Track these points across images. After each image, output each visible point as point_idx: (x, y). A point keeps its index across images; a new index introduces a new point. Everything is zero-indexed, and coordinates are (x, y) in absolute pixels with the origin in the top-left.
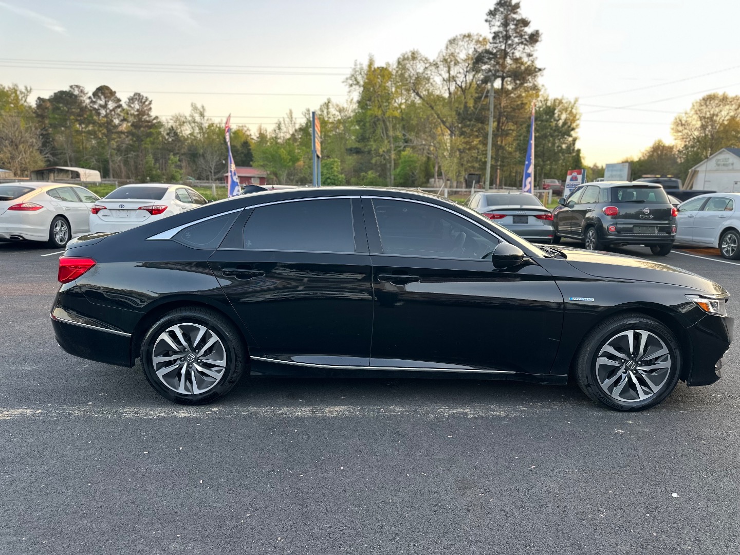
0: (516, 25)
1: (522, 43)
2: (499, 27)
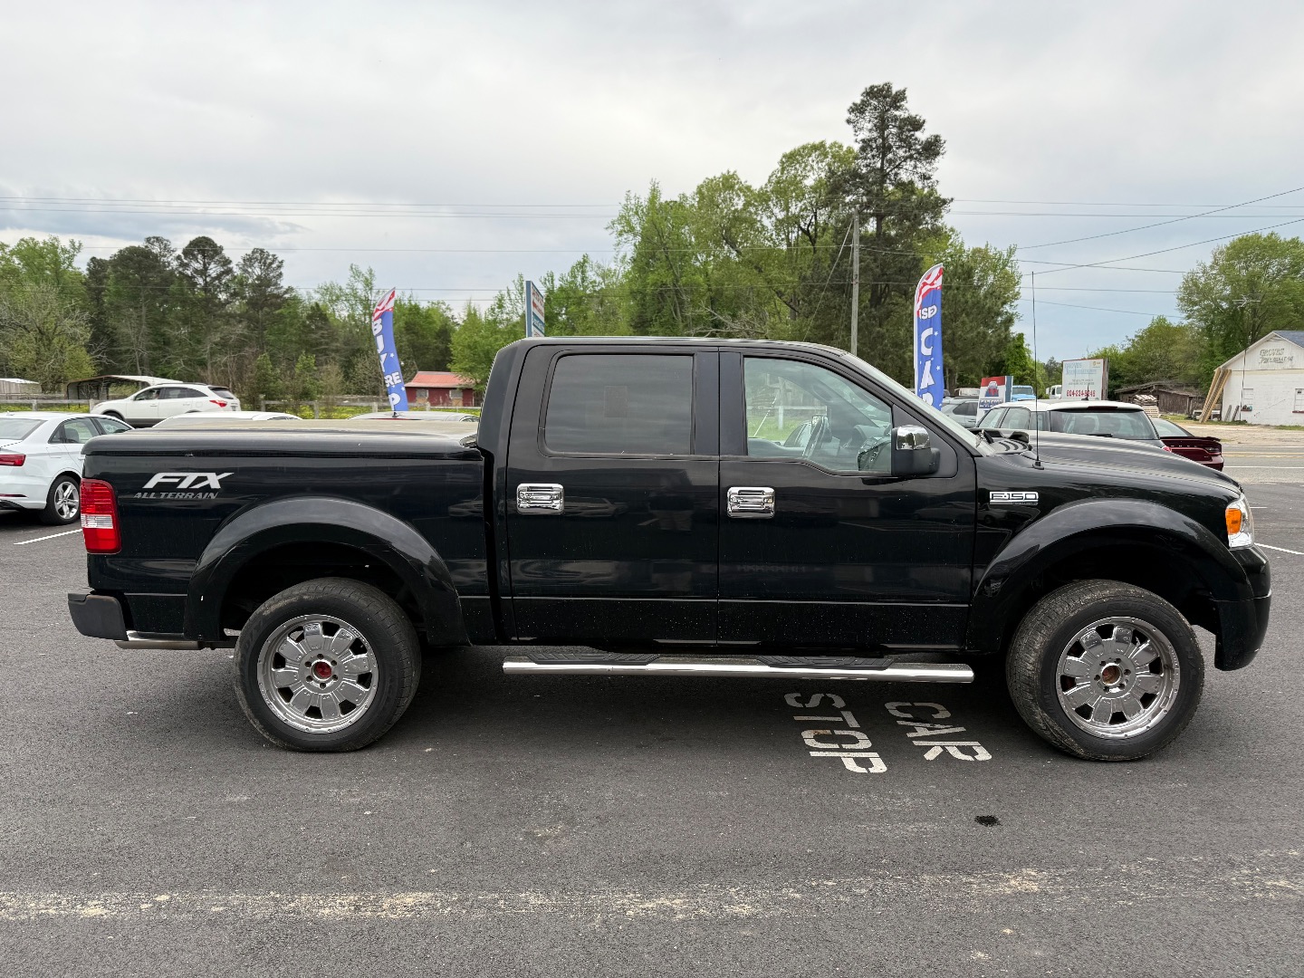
0: (900, 128)
1: (911, 157)
2: (870, 130)
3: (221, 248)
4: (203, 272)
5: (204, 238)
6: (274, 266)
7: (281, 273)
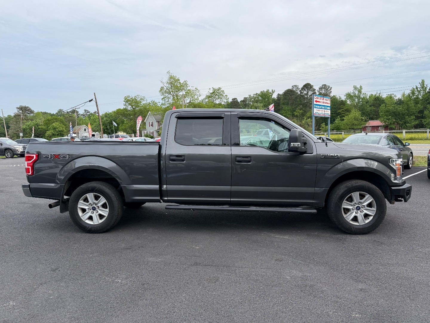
3: (313, 86)
4: (307, 94)
5: (308, 83)
6: (329, 89)
7: (331, 91)
